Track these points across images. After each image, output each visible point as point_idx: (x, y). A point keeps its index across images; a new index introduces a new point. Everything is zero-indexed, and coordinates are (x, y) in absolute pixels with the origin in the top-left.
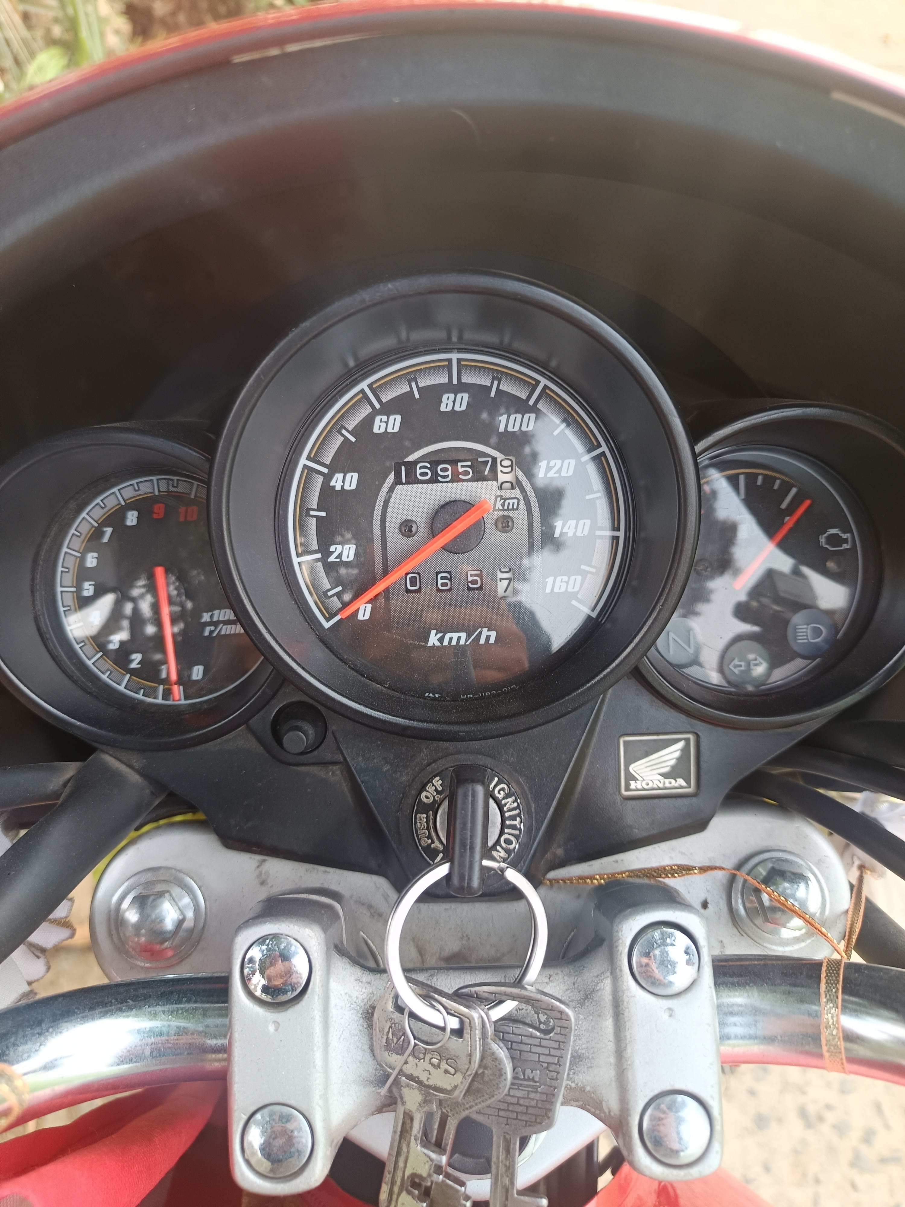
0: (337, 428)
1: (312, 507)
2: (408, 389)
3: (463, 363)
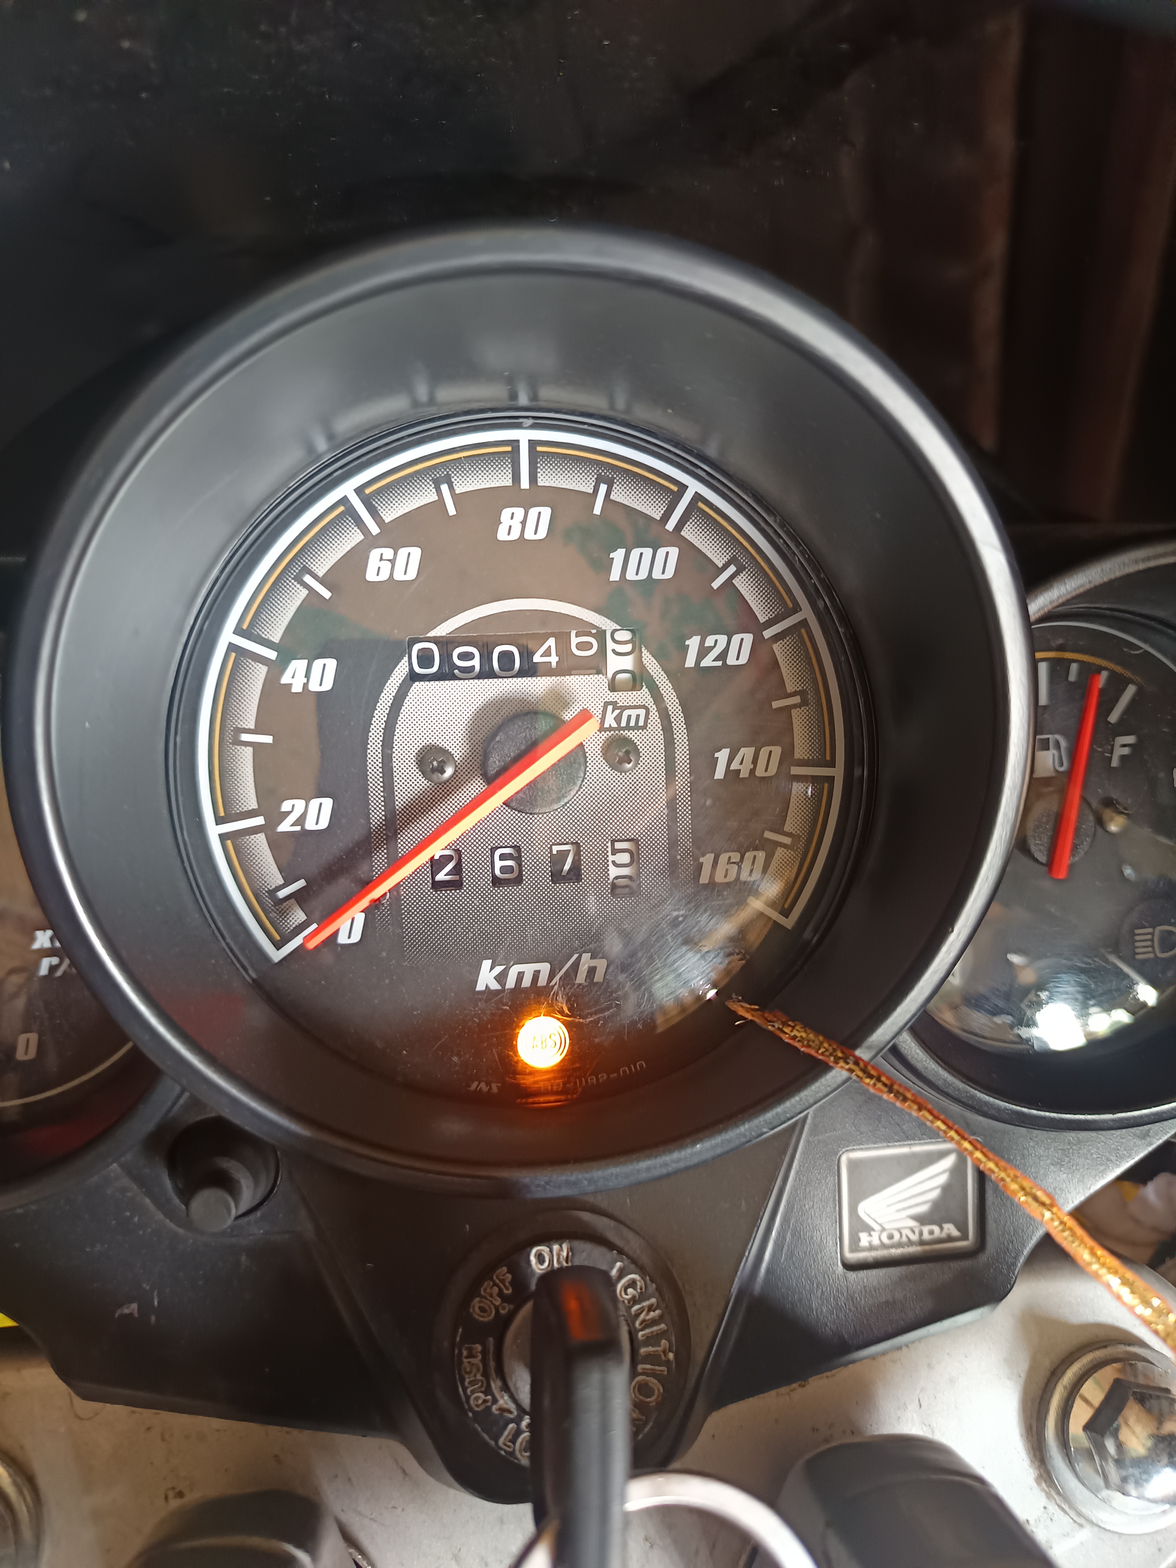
0: (296, 570)
1: (244, 726)
2: (433, 497)
3: (539, 449)
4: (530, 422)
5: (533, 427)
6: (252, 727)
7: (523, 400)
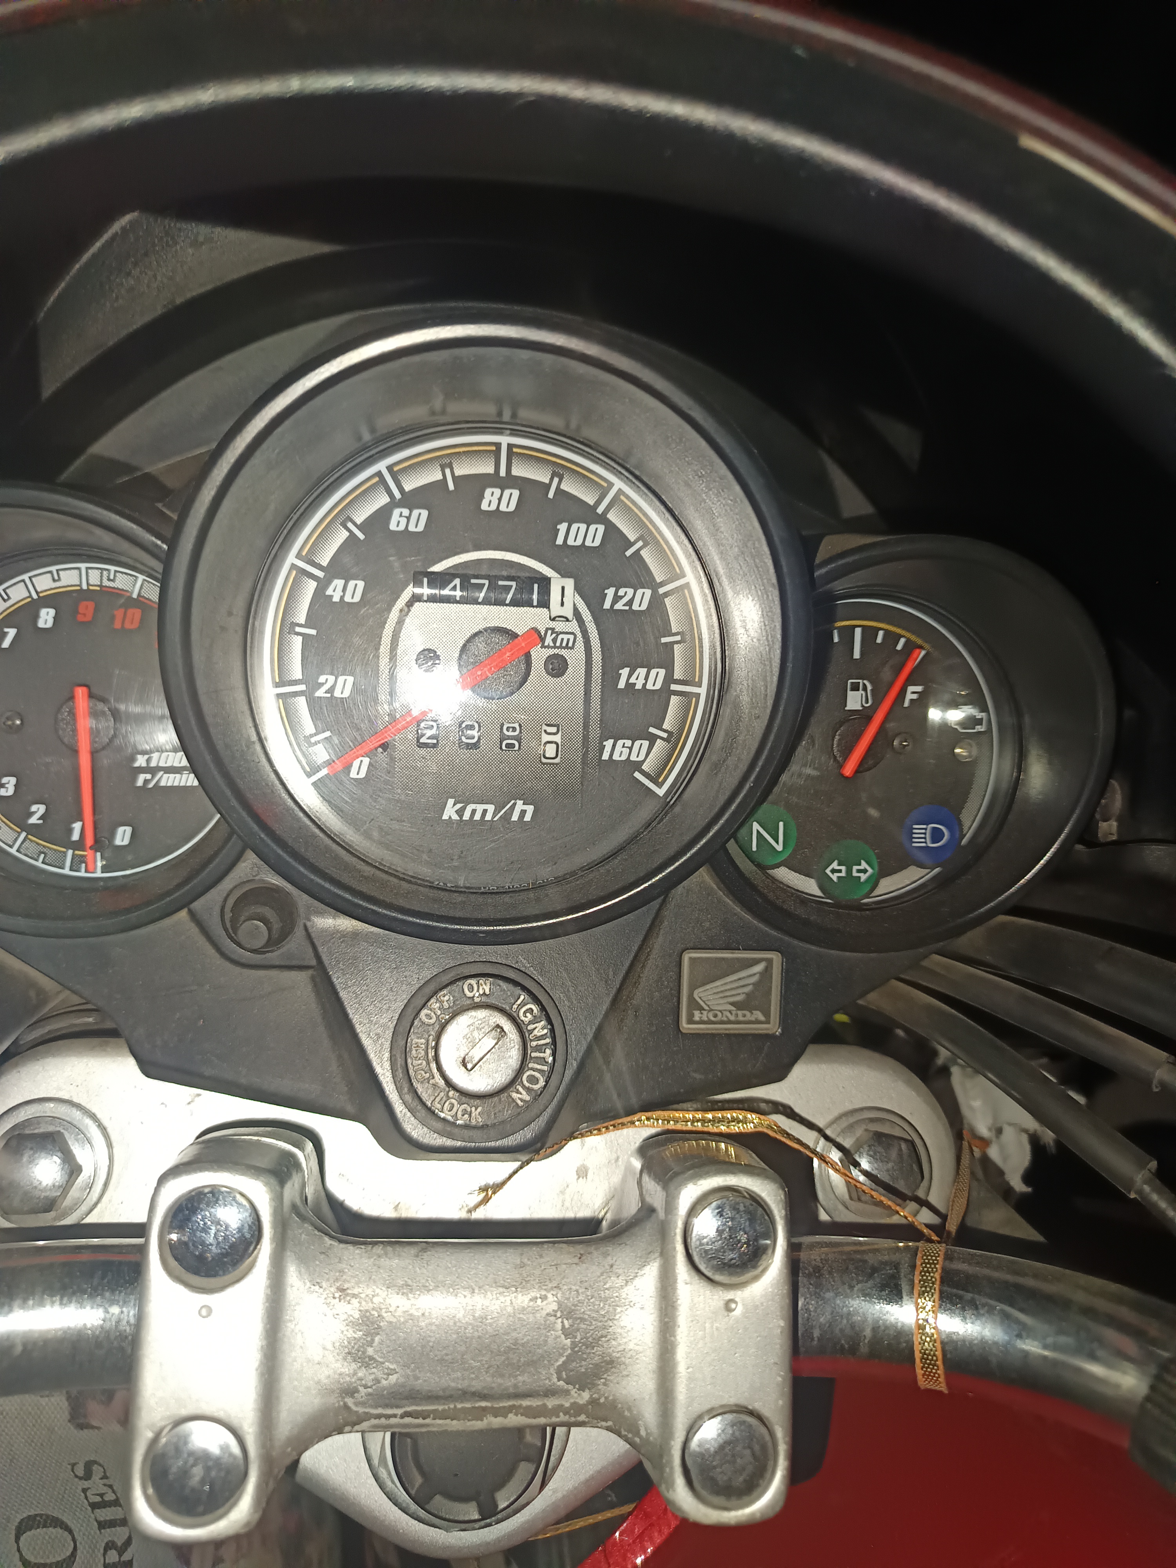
1: (298, 622)
2: (439, 476)
3: (515, 450)
4: (508, 432)
5: (511, 435)
6: (304, 623)
7: (507, 416)
